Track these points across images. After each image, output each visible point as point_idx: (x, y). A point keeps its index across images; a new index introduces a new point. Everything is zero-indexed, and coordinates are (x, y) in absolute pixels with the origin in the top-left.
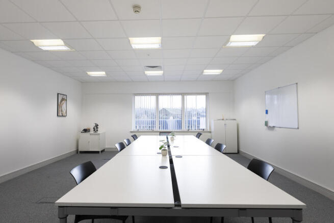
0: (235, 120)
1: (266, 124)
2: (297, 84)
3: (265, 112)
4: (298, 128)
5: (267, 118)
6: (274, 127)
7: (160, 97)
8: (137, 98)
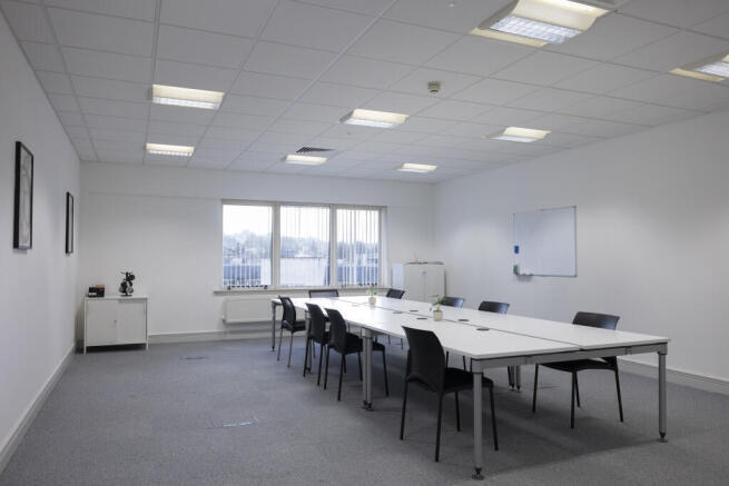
0: (441, 264)
1: (516, 270)
2: (575, 207)
3: (513, 250)
4: (575, 276)
5: (517, 259)
6: (531, 275)
7: (283, 210)
8: (227, 209)
